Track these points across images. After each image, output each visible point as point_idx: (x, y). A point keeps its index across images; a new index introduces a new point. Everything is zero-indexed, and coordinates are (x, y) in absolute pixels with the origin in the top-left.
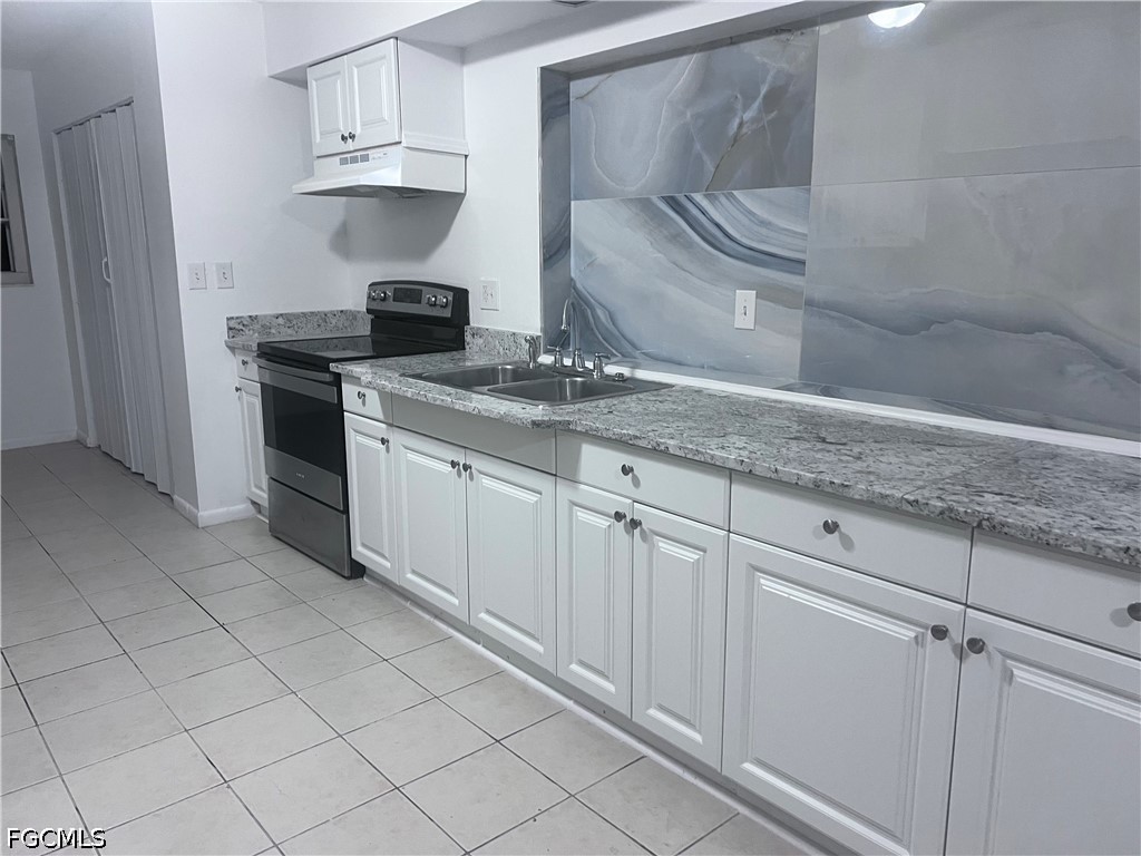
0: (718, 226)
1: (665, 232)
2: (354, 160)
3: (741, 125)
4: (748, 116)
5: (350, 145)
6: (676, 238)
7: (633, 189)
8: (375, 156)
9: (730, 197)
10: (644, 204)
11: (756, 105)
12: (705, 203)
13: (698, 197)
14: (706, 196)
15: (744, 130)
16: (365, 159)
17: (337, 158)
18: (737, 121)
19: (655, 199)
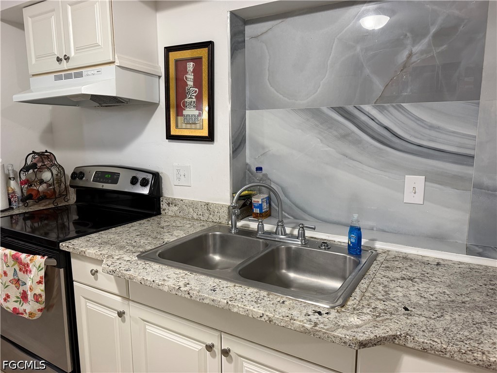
0: (386, 128)
1: (335, 133)
2: (68, 77)
3: (410, 55)
4: (417, 49)
5: (65, 65)
6: (345, 137)
7: (304, 102)
8: (89, 73)
9: (400, 108)
10: (314, 113)
11: (425, 41)
12: (374, 112)
13: (367, 108)
14: (375, 107)
15: (414, 59)
16: (79, 75)
17: (53, 75)
18: (406, 53)
19: (325, 109)
